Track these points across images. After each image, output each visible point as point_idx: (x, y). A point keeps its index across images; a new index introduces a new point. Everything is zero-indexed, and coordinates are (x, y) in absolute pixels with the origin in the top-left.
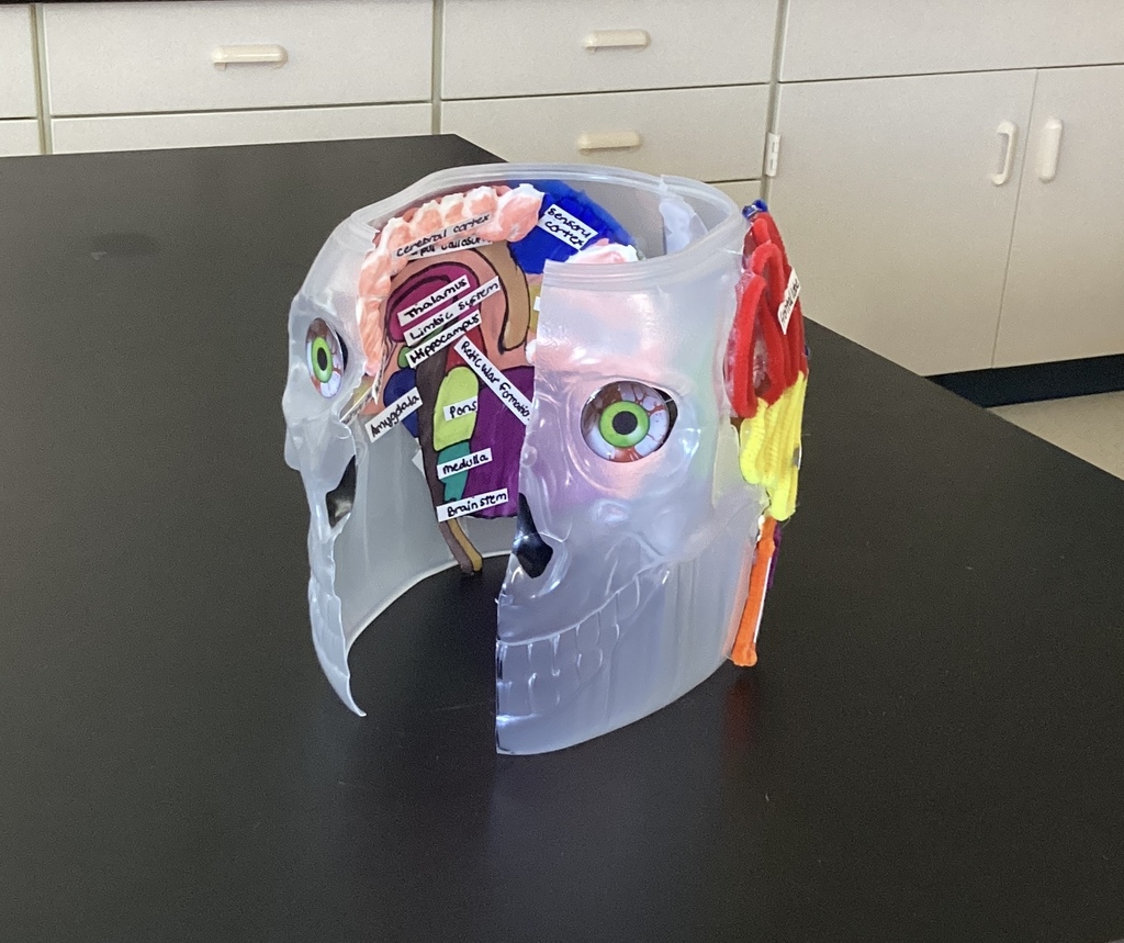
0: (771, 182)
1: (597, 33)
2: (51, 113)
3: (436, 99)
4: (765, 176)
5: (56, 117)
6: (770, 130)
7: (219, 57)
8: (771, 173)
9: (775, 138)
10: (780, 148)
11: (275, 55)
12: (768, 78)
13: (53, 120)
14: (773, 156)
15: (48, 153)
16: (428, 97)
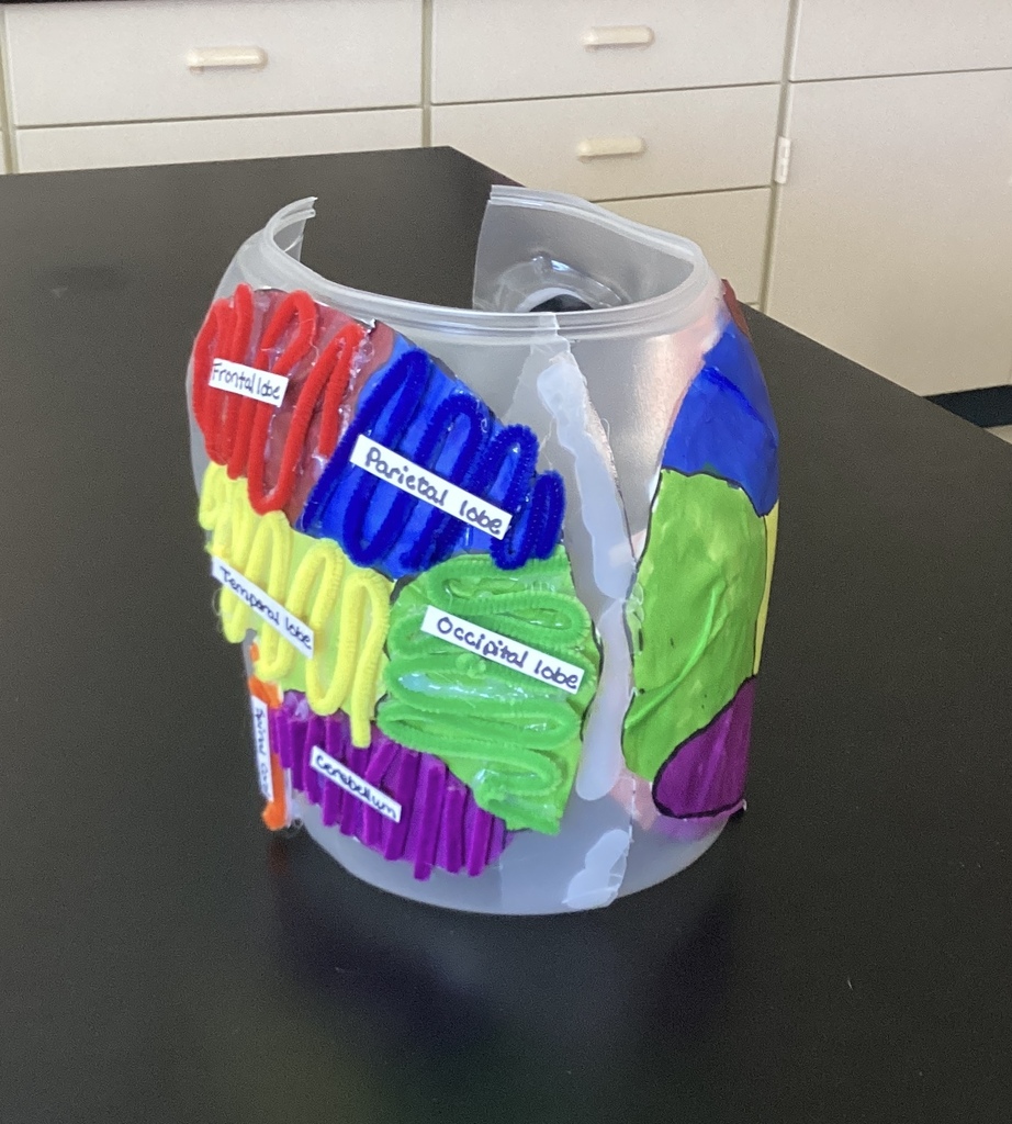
0: (781, 191)
1: (596, 29)
2: (17, 123)
3: (426, 104)
4: (775, 183)
5: (21, 128)
6: (780, 133)
7: (194, 60)
8: (782, 179)
9: (785, 143)
10: (791, 152)
11: (254, 58)
12: (778, 76)
13: (19, 132)
14: (784, 161)
15: (15, 172)
16: (417, 100)
